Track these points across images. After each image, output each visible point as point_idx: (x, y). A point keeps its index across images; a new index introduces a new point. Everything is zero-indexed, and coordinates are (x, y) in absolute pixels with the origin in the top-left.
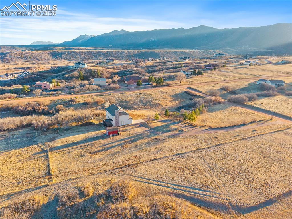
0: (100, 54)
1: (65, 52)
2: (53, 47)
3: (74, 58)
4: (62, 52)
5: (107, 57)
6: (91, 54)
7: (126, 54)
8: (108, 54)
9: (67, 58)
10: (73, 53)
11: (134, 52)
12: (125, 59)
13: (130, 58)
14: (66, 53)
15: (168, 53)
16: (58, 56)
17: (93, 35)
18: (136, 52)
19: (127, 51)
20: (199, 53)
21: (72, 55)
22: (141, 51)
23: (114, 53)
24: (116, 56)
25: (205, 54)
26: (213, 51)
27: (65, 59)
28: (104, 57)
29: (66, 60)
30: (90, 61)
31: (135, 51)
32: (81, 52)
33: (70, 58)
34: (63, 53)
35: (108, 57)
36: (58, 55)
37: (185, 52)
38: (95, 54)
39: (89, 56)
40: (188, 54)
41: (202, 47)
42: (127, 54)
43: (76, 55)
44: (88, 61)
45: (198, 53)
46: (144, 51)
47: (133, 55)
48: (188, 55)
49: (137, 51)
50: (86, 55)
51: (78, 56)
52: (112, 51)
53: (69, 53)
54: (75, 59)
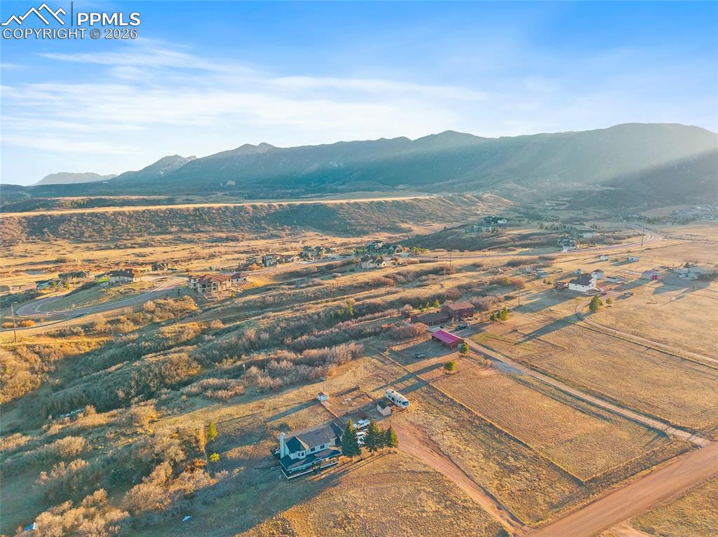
0: (175, 216)
1: (72, 215)
2: (53, 199)
3: (94, 233)
4: (62, 215)
5: (192, 225)
6: (147, 218)
7: (248, 213)
8: (195, 215)
9: (72, 234)
10: (95, 219)
11: (270, 206)
12: (242, 228)
13: (257, 225)
14: (74, 219)
15: (359, 208)
16: (46, 230)
17: (195, 157)
18: (274, 207)
19: (252, 206)
20: (442, 203)
21: (90, 224)
22: (289, 205)
23: (214, 211)
24: (218, 222)
25: (457, 206)
26: (478, 198)
27: (65, 238)
28: (183, 225)
29: (69, 238)
30: (139, 240)
31: (275, 204)
32: (119, 213)
33: (82, 233)
34: (65, 220)
35: (196, 223)
36: (48, 227)
37: (405, 203)
38: (161, 217)
39: (140, 225)
40: (413, 207)
41: (450, 181)
42: (251, 213)
43: (103, 223)
44: (133, 242)
45: (439, 204)
46: (298, 203)
47: (267, 215)
48: (412, 212)
49: (280, 205)
50: (133, 221)
51: (109, 227)
52: (209, 208)
53: (83, 219)
54: (97, 237)
